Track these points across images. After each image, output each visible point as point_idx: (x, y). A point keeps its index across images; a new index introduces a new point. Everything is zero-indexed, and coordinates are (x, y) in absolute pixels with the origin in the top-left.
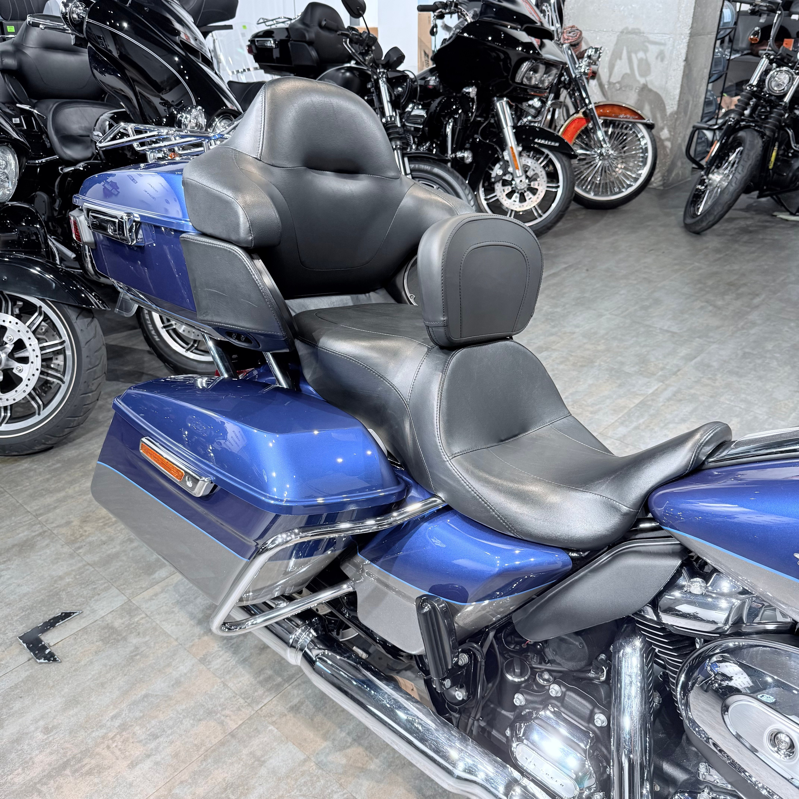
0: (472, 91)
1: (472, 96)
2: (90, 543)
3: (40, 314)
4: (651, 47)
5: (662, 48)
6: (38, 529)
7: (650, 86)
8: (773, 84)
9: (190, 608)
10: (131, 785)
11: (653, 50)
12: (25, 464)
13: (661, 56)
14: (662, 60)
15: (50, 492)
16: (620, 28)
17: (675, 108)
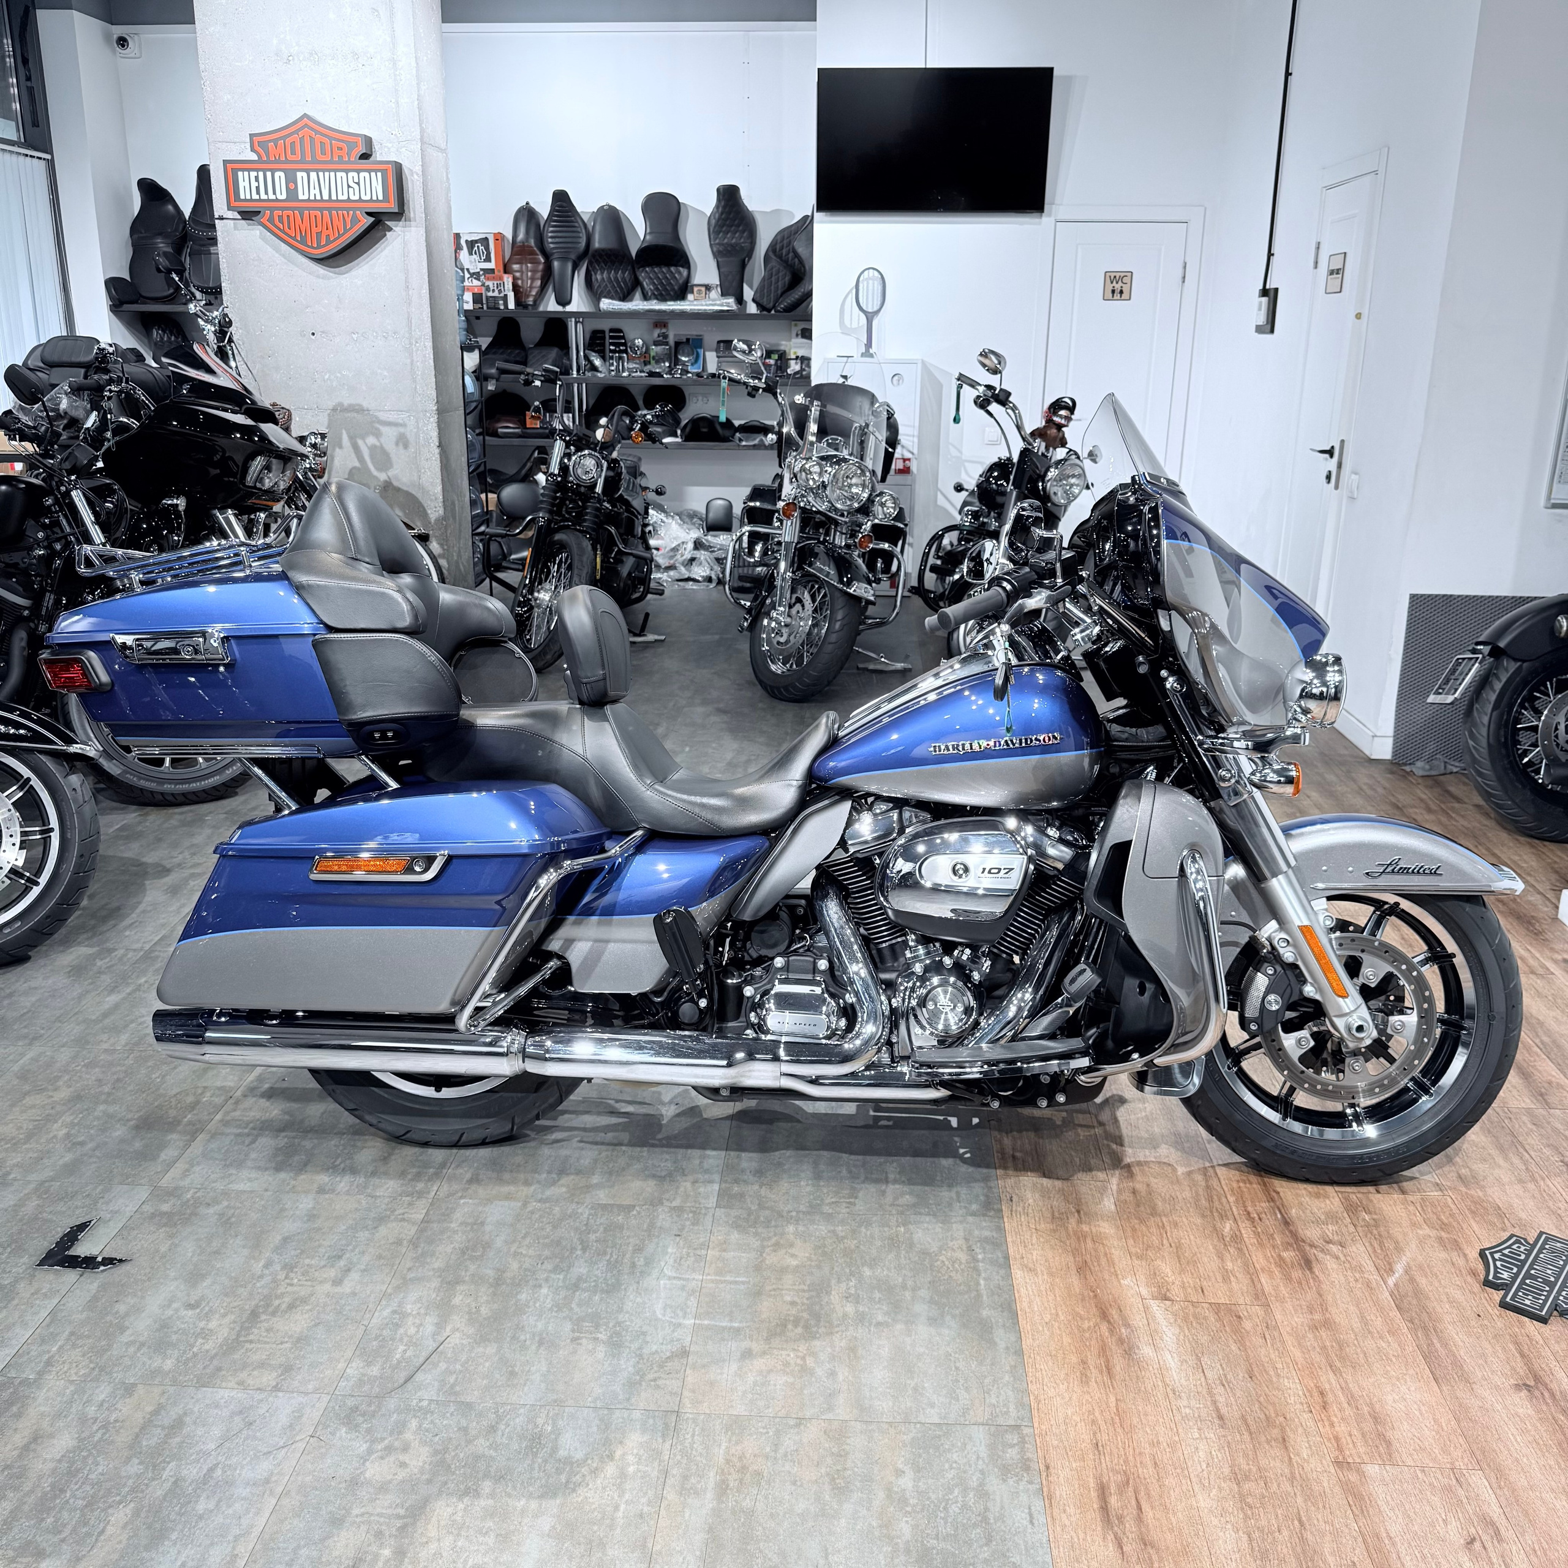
0: (180, 502)
1: (180, 509)
2: (17, 1165)
4: (384, 430)
5: (402, 430)
7: (396, 483)
8: (579, 471)
9: (250, 1164)
10: (354, 1293)
11: (389, 435)
13: (403, 441)
14: (406, 446)
16: (331, 404)
17: (441, 512)
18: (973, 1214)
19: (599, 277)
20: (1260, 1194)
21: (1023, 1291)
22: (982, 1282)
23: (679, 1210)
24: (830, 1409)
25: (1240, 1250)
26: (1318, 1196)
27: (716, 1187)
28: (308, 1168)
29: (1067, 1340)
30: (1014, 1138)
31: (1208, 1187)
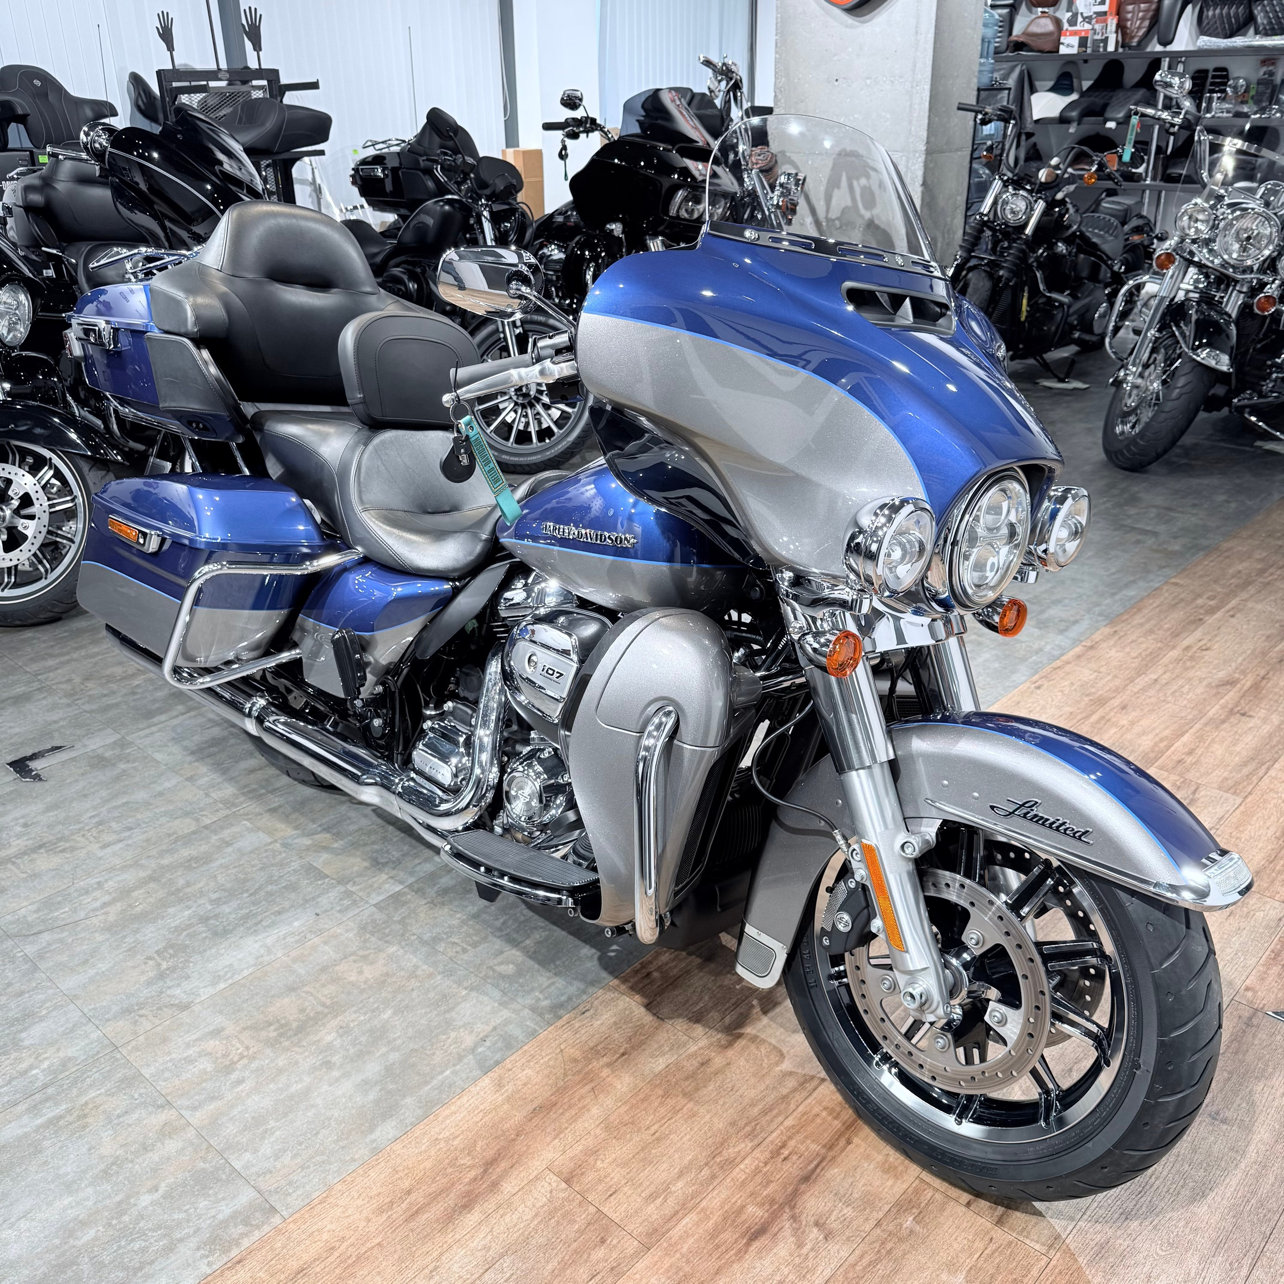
0: (616, 228)
1: (616, 233)
2: (90, 696)
3: (50, 468)
6: (36, 685)
7: (877, 222)
8: (1008, 212)
9: (186, 743)
10: (100, 858)
12: (29, 634)
15: (52, 656)
16: (836, 149)
18: (533, 1009)
19: (1211, 13)
20: (826, 1137)
21: (465, 1099)
22: (448, 1072)
23: (348, 894)
24: (195, 1108)
25: (713, 1177)
26: (888, 1169)
27: (398, 888)
28: (208, 760)
29: (428, 1164)
30: (676, 957)
31: (785, 1098)
